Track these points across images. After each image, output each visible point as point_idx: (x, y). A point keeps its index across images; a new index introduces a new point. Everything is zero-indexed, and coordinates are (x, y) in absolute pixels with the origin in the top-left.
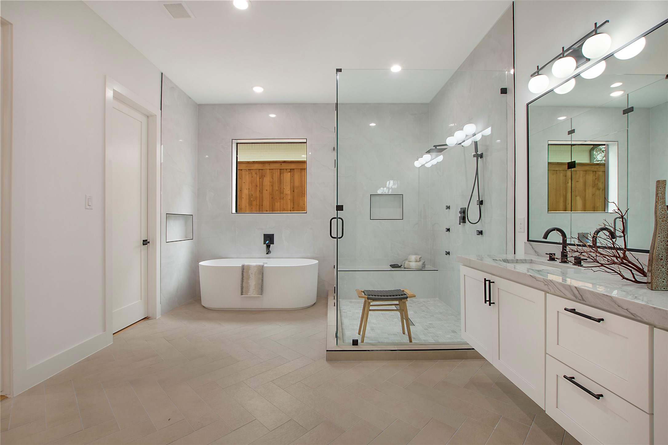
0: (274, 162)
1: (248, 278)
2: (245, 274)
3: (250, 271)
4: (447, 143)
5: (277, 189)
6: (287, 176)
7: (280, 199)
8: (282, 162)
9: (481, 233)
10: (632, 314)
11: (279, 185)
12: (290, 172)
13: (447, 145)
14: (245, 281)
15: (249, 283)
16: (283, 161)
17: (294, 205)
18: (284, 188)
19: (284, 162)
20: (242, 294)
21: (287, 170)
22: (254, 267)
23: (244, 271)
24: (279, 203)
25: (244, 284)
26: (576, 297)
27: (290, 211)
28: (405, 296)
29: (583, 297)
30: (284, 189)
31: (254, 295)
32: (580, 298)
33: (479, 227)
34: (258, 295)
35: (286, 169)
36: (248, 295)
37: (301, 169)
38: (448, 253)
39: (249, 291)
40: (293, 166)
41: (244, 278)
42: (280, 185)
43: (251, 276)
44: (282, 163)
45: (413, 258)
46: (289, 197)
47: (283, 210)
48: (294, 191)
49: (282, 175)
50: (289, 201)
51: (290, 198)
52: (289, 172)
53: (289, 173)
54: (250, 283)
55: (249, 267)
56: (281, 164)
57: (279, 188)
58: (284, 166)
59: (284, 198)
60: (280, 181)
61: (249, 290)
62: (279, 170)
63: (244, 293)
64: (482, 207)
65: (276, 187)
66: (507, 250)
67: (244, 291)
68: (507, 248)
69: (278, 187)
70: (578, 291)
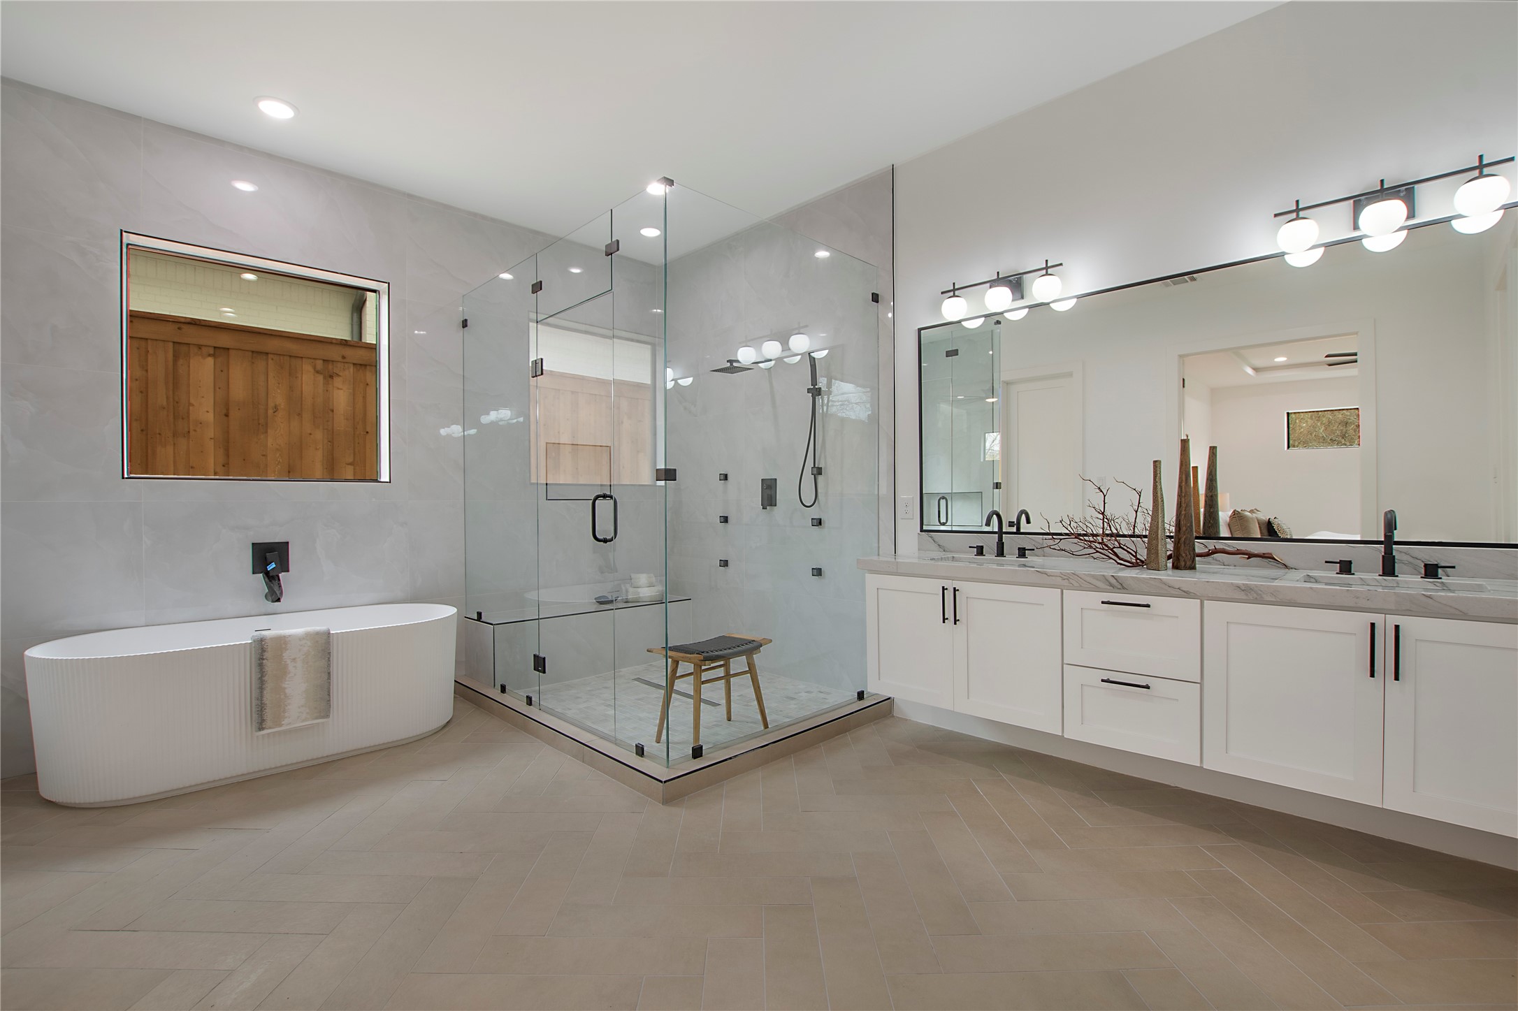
0: (152, 316)
1: (283, 672)
2: (269, 666)
3: (286, 655)
4: (740, 359)
5: (165, 403)
6: (203, 370)
7: (175, 435)
8: (183, 320)
9: (819, 522)
10: (1184, 591)
11: (171, 393)
12: (213, 355)
13: (740, 362)
14: (269, 686)
15: (285, 688)
16: (188, 320)
17: (228, 456)
18: (192, 401)
19: (189, 323)
20: (261, 729)
21: (203, 348)
22: (300, 640)
23: (266, 655)
24: (170, 449)
25: (268, 697)
26: (1111, 585)
27: (215, 474)
28: (755, 644)
29: (1124, 585)
30: (190, 404)
31: (306, 720)
32: (1119, 587)
33: (814, 513)
34: (317, 718)
35: (200, 347)
36: (281, 725)
37: (253, 352)
38: (725, 563)
39: (286, 714)
40: (224, 340)
41: (265, 678)
42: (173, 390)
43: (291, 668)
44: (182, 326)
45: (643, 579)
46: (210, 432)
47: (190, 469)
48: (227, 415)
49: (181, 362)
50: (210, 445)
51: (212, 436)
52: (209, 355)
53: (210, 361)
54: (287, 691)
55: (282, 642)
56: (179, 328)
57: (171, 400)
58: (191, 335)
59: (192, 433)
60: (175, 381)
61: (284, 711)
62: (171, 344)
63: (268, 723)
64: (820, 478)
65: (160, 396)
66: (879, 547)
67: (269, 714)
68: (880, 545)
69: (167, 398)
70: (1116, 579)
